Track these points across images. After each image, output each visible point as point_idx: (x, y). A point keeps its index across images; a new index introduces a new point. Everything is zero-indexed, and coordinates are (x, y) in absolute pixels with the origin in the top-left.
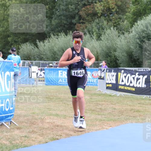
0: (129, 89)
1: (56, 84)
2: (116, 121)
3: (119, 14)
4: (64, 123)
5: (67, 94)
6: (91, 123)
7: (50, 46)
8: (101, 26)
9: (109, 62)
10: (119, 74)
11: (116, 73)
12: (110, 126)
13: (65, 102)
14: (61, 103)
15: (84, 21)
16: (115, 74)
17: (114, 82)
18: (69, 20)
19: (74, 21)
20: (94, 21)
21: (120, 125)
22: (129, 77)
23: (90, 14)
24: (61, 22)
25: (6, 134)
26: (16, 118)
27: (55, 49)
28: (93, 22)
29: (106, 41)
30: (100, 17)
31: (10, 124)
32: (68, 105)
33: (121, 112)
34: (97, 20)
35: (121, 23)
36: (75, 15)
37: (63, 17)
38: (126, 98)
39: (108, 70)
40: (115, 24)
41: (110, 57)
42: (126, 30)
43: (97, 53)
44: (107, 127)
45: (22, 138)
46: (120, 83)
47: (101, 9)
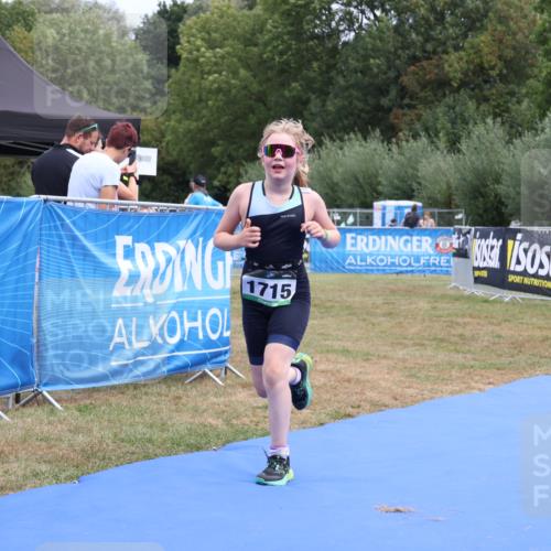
0: (536, 282)
1: (337, 270)
2: (504, 369)
3: (509, 83)
4: (366, 373)
5: (370, 296)
6: (436, 374)
7: (321, 169)
8: (461, 114)
9: (481, 212)
10: (510, 243)
11: (501, 241)
12: (490, 383)
13: (365, 316)
14: (355, 318)
15: (413, 103)
16: (498, 244)
17: (495, 264)
18: (372, 101)
19: (385, 102)
20: (440, 102)
21: (515, 380)
22: (535, 251)
23: (429, 82)
24: (351, 103)
25: (215, 400)
26: (239, 358)
27: (337, 177)
28: (437, 103)
29: (472, 154)
30: (458, 90)
31: (223, 375)
32: (373, 325)
33: (518, 346)
34: (449, 100)
35: (514, 108)
36: (388, 86)
37: (355, 93)
38: (528, 307)
39: (478, 234)
40: (497, 110)
41: (483, 197)
42: (526, 126)
43: (449, 187)
44: (481, 386)
45: (259, 410)
46: (512, 269)
47: (462, 68)
